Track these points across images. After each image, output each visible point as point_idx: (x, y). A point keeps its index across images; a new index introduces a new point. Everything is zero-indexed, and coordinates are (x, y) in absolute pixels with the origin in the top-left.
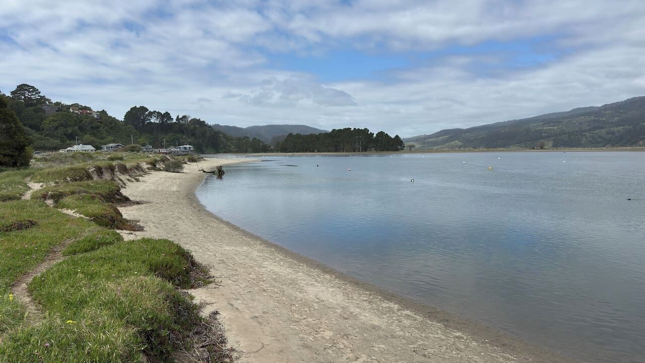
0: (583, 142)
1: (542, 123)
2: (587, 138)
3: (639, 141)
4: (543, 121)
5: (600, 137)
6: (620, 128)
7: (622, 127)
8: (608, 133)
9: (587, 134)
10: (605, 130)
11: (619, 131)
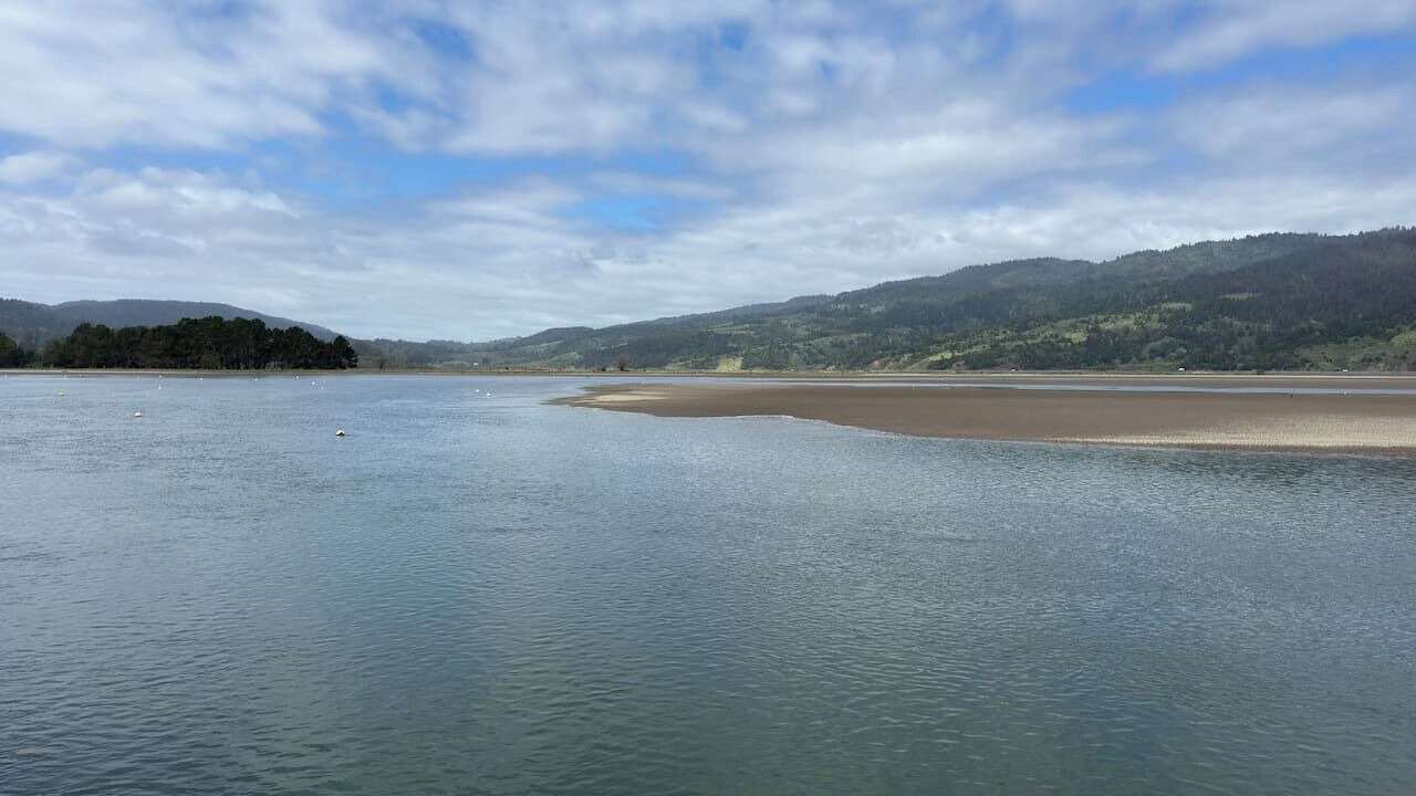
0: (792, 361)
1: (731, 323)
2: (799, 353)
3: (873, 361)
4: (735, 318)
5: (821, 352)
6: (854, 336)
7: (856, 335)
8: (834, 345)
9: (800, 346)
10: (830, 338)
11: (851, 342)
